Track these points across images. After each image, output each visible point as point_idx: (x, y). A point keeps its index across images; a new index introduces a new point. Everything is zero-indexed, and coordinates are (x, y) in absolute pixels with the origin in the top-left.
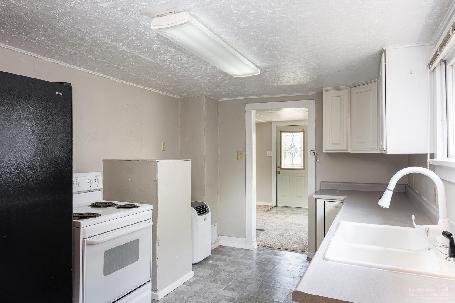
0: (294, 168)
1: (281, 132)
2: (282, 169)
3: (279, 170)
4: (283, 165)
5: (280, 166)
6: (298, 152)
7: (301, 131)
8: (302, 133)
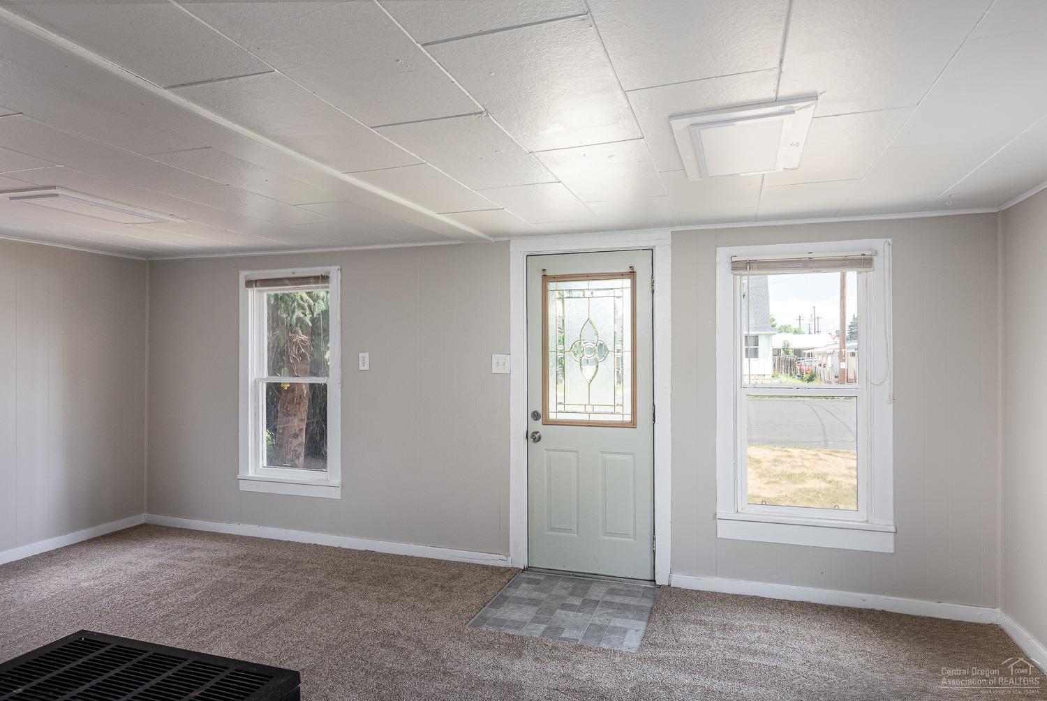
0: (594, 418)
1: (546, 278)
2: (547, 423)
3: (537, 426)
4: (552, 406)
5: (540, 411)
6: (610, 356)
7: (622, 275)
8: (627, 282)
